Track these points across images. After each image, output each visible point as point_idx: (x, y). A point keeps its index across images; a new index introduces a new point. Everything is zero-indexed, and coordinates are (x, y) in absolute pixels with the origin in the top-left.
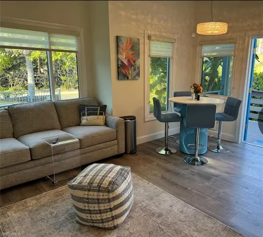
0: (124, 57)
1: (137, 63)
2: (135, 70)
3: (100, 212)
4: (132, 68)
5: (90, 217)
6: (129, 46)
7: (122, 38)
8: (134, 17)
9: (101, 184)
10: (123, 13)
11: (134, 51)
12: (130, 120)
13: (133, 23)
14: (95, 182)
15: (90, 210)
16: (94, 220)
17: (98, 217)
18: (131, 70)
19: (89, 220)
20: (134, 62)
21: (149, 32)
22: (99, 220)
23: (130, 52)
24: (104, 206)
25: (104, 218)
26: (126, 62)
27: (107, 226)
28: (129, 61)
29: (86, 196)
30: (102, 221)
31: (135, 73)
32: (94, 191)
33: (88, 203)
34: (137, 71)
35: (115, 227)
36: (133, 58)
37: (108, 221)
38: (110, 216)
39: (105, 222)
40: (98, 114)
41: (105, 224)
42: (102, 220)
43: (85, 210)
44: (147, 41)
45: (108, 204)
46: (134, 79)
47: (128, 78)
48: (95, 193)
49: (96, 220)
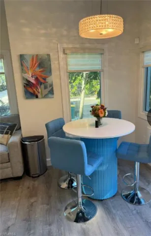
0: (30, 76)
1: (49, 80)
2: (46, 88)
4: (43, 86)
6: (35, 64)
7: (25, 56)
8: (43, 32)
10: (27, 30)
11: (42, 67)
12: (29, 142)
13: (42, 38)
18: (40, 87)
20: (45, 79)
21: (65, 46)
23: (38, 70)
26: (33, 80)
28: (37, 79)
31: (46, 92)
34: (49, 89)
36: (43, 75)
40: (5, 132)
44: (61, 55)
46: (45, 96)
47: (37, 97)
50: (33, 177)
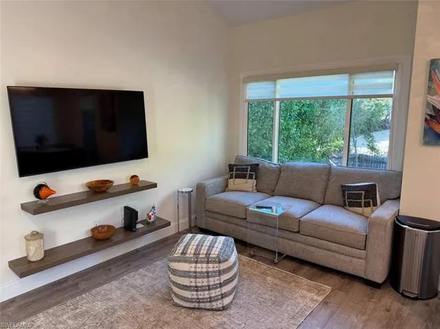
3: (209, 288)
5: (197, 295)
9: (210, 254)
14: (201, 253)
15: (196, 287)
16: (201, 299)
17: (206, 294)
19: (194, 299)
22: (206, 298)
24: (214, 281)
25: (212, 295)
27: (215, 307)
29: (193, 269)
30: (211, 300)
32: (202, 262)
33: (196, 277)
35: (224, 308)
37: (217, 300)
38: (220, 293)
39: (214, 301)
40: (363, 204)
41: (213, 303)
42: (210, 298)
43: (190, 287)
45: (218, 278)
48: (205, 265)
49: (204, 299)
50: (403, 295)
